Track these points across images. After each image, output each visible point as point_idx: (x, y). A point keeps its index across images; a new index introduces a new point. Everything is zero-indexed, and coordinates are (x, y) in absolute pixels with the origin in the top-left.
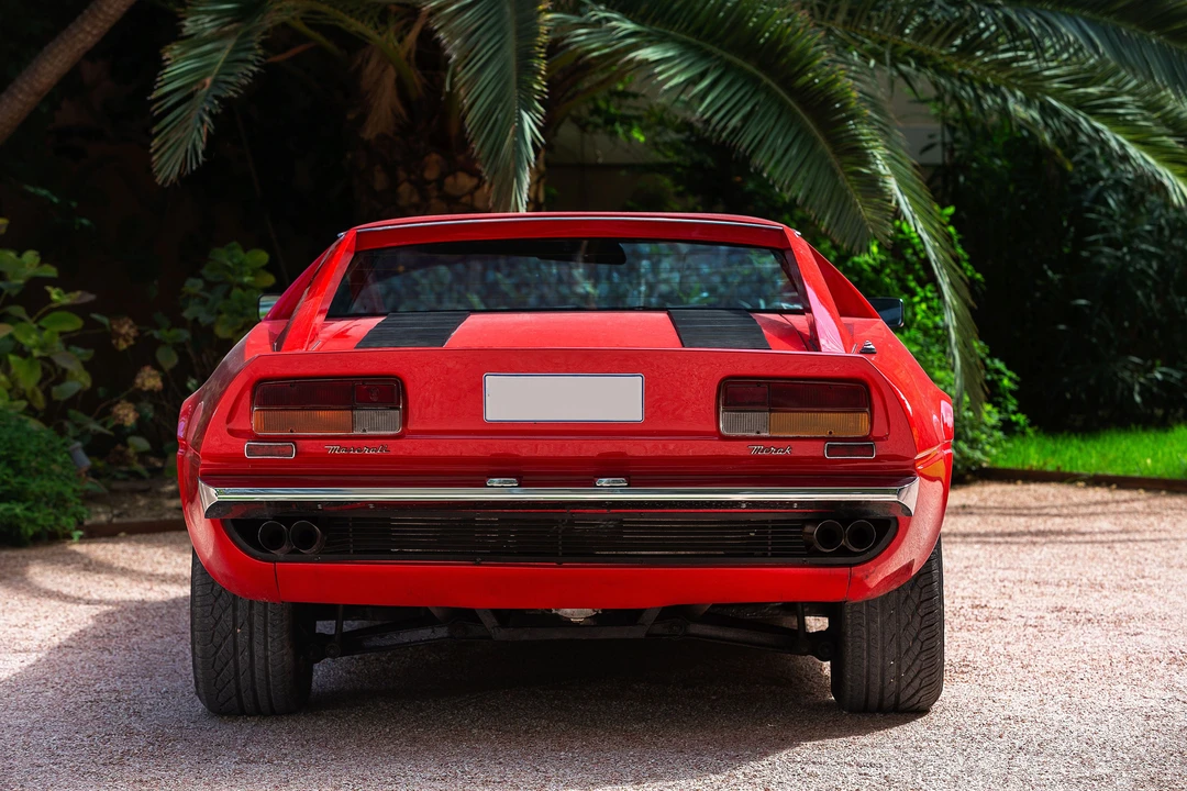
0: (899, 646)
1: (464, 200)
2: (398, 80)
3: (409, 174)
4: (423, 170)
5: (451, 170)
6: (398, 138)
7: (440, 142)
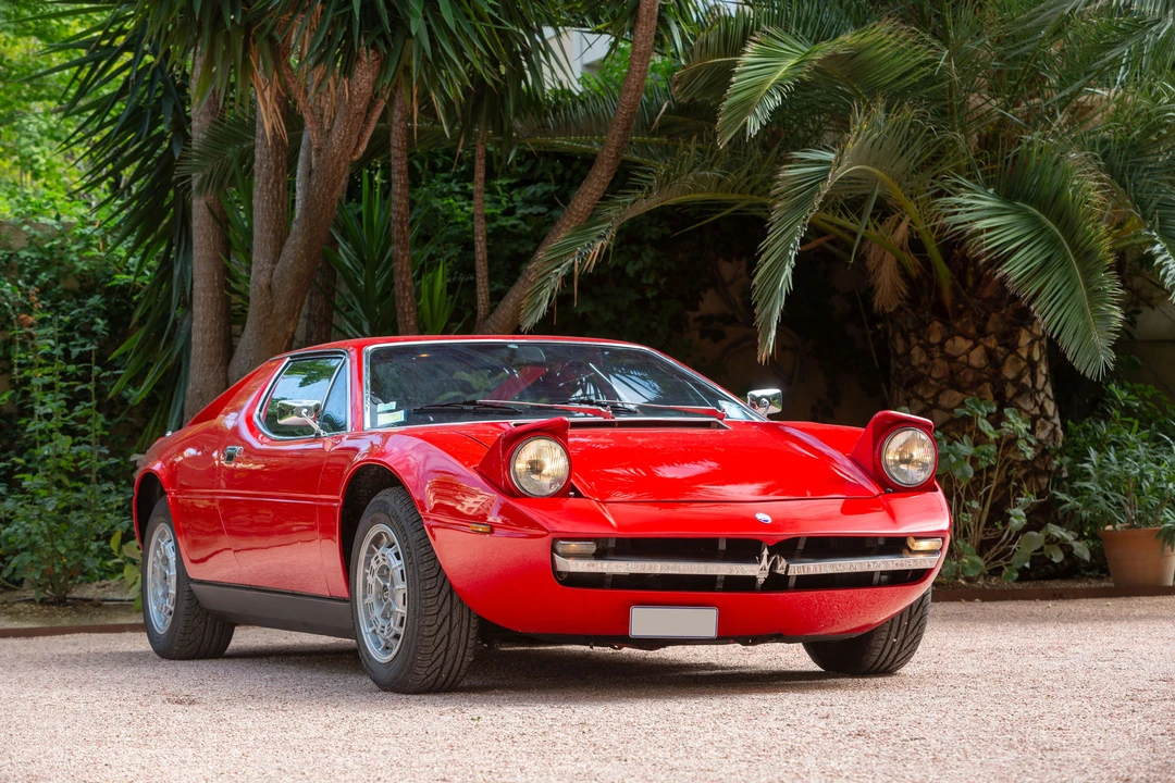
1: (960, 359)
2: (899, 262)
3: (919, 339)
4: (929, 336)
5: (950, 335)
6: (910, 310)
7: (940, 312)
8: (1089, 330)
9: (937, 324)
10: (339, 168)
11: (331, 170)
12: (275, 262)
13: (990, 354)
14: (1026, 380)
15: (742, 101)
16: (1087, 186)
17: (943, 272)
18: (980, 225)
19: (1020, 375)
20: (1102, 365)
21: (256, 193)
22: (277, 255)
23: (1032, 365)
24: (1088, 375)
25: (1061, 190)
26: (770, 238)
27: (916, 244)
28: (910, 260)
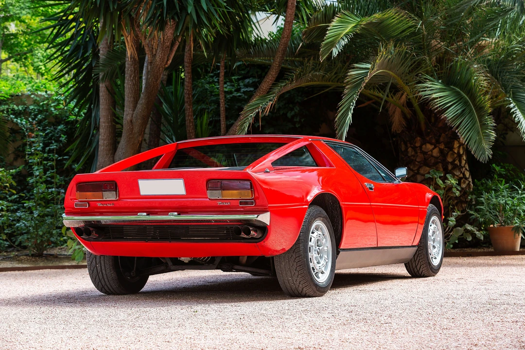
0: (291, 272)
2: (402, 112)
3: (411, 145)
4: (415, 143)
5: (424, 142)
6: (407, 132)
7: (420, 133)
8: (481, 141)
9: (419, 138)
10: (160, 70)
11: (156, 71)
12: (134, 111)
13: (441, 151)
14: (457, 162)
15: (331, 42)
16: (481, 79)
17: (421, 116)
18: (434, 96)
19: (454, 160)
20: (487, 156)
21: (126, 81)
22: (135, 107)
23: (460, 156)
24: (481, 160)
25: (469, 80)
26: (343, 101)
27: (409, 104)
28: (407, 110)
